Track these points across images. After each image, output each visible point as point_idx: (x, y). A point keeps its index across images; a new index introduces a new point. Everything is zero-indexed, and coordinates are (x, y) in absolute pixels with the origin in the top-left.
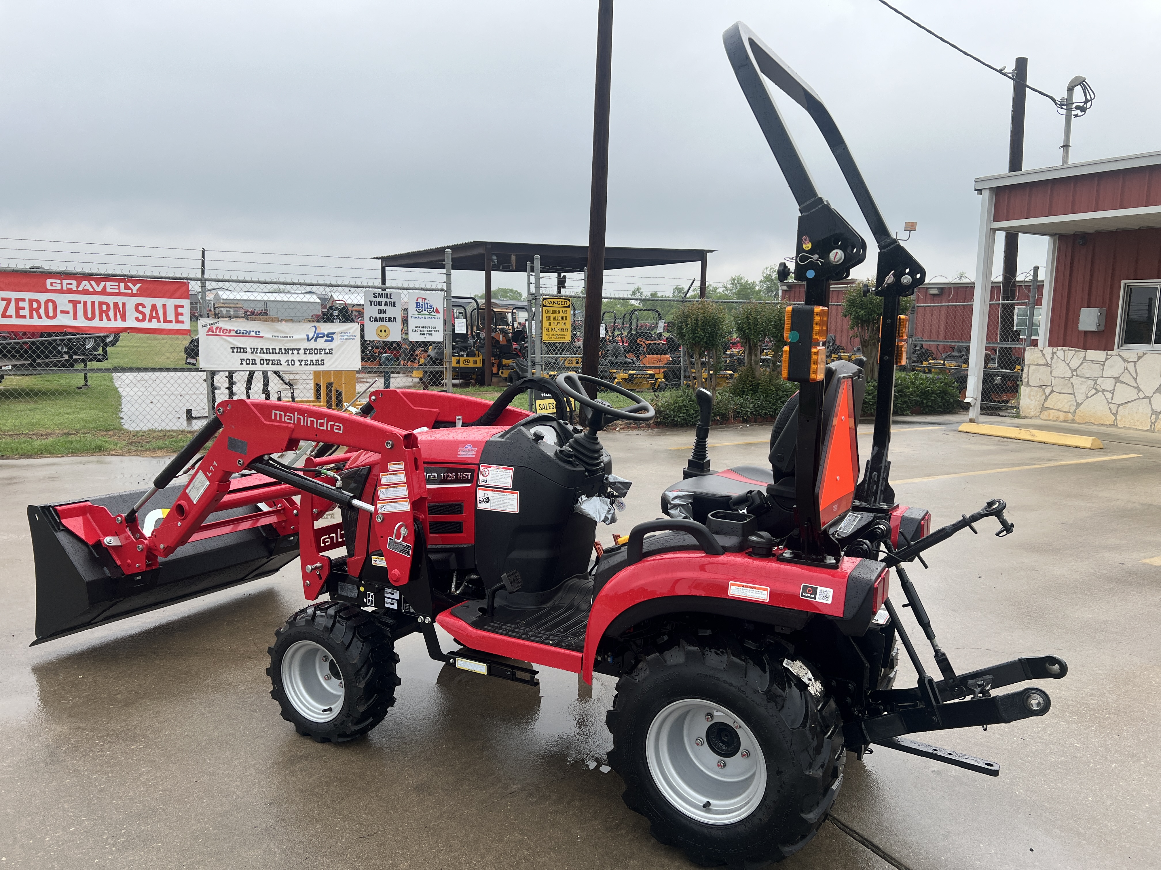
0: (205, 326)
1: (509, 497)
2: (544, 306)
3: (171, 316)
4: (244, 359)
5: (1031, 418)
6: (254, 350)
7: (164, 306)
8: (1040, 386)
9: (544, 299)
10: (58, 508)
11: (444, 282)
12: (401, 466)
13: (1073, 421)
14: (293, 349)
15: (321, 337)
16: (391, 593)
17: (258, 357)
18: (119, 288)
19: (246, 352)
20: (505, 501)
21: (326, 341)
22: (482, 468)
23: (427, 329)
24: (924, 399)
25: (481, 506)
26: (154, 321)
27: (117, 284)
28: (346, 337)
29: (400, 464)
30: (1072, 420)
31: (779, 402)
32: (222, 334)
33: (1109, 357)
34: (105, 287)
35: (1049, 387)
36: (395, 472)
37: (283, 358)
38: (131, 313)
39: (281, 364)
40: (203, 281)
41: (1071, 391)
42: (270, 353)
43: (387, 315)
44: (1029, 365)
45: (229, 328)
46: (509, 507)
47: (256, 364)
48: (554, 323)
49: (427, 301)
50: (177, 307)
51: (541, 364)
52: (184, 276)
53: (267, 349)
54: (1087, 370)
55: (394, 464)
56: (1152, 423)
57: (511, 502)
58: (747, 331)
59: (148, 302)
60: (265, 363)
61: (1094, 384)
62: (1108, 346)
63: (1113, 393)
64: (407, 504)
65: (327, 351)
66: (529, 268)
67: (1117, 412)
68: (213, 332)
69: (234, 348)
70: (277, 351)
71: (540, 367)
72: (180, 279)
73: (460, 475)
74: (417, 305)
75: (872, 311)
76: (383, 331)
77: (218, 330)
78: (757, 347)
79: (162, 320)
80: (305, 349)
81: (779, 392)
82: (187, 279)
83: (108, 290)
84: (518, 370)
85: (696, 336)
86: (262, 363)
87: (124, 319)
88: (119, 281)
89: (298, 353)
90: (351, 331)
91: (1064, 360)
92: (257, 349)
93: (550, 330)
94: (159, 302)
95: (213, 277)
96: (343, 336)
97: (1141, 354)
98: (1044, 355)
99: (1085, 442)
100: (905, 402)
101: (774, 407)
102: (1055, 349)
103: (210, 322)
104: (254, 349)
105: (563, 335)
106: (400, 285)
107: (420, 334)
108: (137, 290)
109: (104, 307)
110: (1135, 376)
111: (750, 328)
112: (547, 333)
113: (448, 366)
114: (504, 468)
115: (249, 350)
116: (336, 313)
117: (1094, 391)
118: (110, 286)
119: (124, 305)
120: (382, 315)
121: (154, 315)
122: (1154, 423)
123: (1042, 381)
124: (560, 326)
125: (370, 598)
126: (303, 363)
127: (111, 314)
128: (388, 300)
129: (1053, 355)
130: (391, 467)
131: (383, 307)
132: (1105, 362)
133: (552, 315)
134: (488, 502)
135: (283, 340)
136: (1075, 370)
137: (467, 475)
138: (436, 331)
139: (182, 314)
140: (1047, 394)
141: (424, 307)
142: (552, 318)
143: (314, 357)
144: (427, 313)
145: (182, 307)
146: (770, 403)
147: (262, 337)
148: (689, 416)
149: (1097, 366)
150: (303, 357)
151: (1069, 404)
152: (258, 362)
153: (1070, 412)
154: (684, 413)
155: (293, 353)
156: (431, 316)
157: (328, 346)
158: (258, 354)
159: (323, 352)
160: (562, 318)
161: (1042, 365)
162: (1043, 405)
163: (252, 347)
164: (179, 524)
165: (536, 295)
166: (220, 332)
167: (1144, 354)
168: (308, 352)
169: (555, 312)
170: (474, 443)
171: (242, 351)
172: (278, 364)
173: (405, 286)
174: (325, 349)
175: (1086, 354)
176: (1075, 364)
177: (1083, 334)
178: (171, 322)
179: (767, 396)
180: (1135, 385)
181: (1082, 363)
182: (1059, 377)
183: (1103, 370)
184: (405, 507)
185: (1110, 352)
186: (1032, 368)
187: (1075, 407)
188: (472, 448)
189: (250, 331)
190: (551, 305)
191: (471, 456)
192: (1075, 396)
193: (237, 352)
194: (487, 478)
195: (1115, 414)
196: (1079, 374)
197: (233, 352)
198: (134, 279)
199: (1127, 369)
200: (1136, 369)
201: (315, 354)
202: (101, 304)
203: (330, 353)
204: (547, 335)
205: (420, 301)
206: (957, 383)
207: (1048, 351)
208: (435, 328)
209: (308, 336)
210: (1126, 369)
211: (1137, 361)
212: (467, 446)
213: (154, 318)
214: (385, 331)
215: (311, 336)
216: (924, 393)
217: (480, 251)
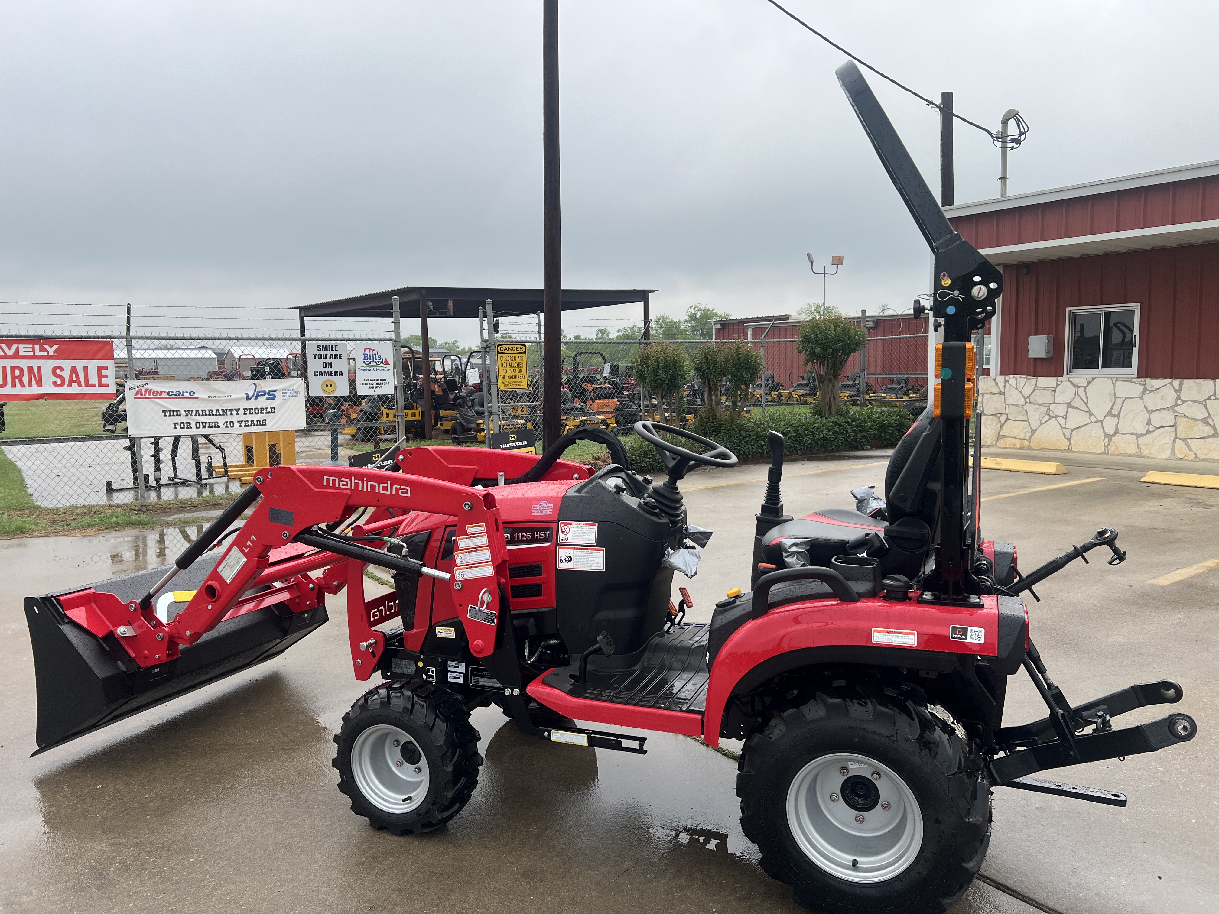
0: (133, 388)
1: (594, 554)
2: (499, 352)
3: (93, 378)
4: (177, 423)
5: (988, 446)
6: (189, 413)
7: (86, 368)
8: (995, 415)
9: (499, 345)
10: (61, 598)
11: (393, 331)
12: (482, 528)
13: (1029, 448)
14: (231, 410)
15: (261, 395)
16: (455, 667)
17: (193, 420)
18: (33, 351)
19: (180, 415)
20: (590, 559)
21: (267, 399)
22: (562, 525)
23: (376, 382)
24: (882, 432)
25: (562, 566)
26: (75, 385)
27: (31, 346)
28: (289, 394)
29: (480, 526)
30: (1028, 446)
31: (743, 442)
32: (152, 396)
33: (1059, 383)
34: (17, 349)
35: (1004, 415)
36: (476, 535)
37: (221, 420)
38: (48, 378)
39: (219, 427)
40: (129, 340)
41: (1025, 419)
42: (206, 415)
43: (333, 369)
44: (983, 394)
45: (159, 390)
46: (594, 565)
47: (191, 428)
48: (510, 370)
49: (375, 352)
50: (100, 369)
51: (499, 413)
52: (107, 334)
53: (202, 411)
54: (1040, 397)
55: (473, 527)
56: (1105, 446)
57: (597, 560)
58: (707, 371)
59: (67, 364)
60: (202, 426)
61: (1047, 411)
62: (1058, 373)
63: (1066, 419)
64: (491, 568)
65: (269, 410)
66: (481, 314)
67: (1071, 437)
68: (142, 394)
69: (167, 411)
70: (214, 413)
71: (498, 417)
72: (103, 338)
73: (537, 534)
74: (365, 357)
75: (827, 346)
76: (329, 386)
77: (148, 393)
78: (717, 387)
79: (83, 384)
80: (244, 409)
81: (742, 432)
82: (111, 338)
83: (21, 353)
84: (463, 422)
85: (658, 379)
86: (198, 426)
87: (39, 384)
88: (34, 343)
89: (237, 414)
90: (295, 388)
92: (192, 411)
93: (506, 377)
94: (80, 364)
95: (140, 334)
96: (285, 393)
97: (1090, 379)
98: (997, 384)
99: (1050, 467)
100: (865, 437)
101: (739, 448)
102: (1007, 377)
103: (138, 384)
104: (189, 411)
105: (521, 382)
106: (346, 337)
107: (369, 388)
108: (55, 352)
109: (17, 372)
110: (1086, 401)
111: (709, 368)
112: (504, 380)
113: (400, 421)
114: (586, 524)
115: (183, 413)
116: (267, 369)
117: (1047, 417)
118: (23, 349)
119: (39, 368)
120: (327, 369)
121: (74, 379)
122: (1107, 446)
123: (997, 409)
124: (517, 373)
125: (431, 673)
126: (243, 424)
127: (25, 379)
128: (333, 353)
129: (1005, 384)
130: (470, 530)
131: (328, 361)
132: (1056, 388)
133: (508, 362)
134: (570, 561)
135: (221, 400)
136: (1028, 397)
137: (545, 534)
138: (386, 383)
139: (106, 377)
140: (1003, 422)
141: (372, 358)
142: (508, 365)
143: (255, 417)
144: (376, 365)
145: (106, 368)
146: (734, 443)
147: (197, 398)
148: (655, 460)
149: (1049, 393)
150: (242, 418)
151: (1024, 431)
152: (193, 425)
153: (1025, 439)
154: (650, 458)
155: (231, 414)
156: (380, 368)
157: (269, 404)
158: (194, 417)
159: (265, 412)
160: (518, 364)
161: (996, 394)
162: (999, 433)
163: (187, 409)
164: (210, 607)
165: (490, 342)
166: (149, 394)
167: (1093, 379)
168: (248, 412)
169: (510, 358)
170: (549, 500)
171: (175, 414)
172: (215, 427)
173: (351, 337)
174: (267, 408)
175: (1037, 381)
176: (1027, 391)
177: (1032, 362)
178: (94, 385)
179: (730, 437)
180: (1087, 409)
181: (1034, 390)
182: (1012, 405)
183: (1054, 396)
184: (489, 571)
185: (1060, 378)
186: (986, 396)
187: (1030, 434)
188: (548, 505)
189: (183, 392)
190: (506, 351)
191: (547, 514)
192: (1029, 422)
193: (170, 416)
194: (568, 536)
195: (1069, 439)
196: (1031, 401)
197: (165, 416)
198: (50, 340)
199: (1078, 394)
200: (1086, 394)
201: (256, 413)
202: (13, 369)
203: (272, 412)
204: (503, 383)
205: (367, 352)
206: (913, 415)
207: (1001, 379)
208: (385, 380)
209: (247, 394)
210: (1076, 394)
211: (1087, 386)
212: (541, 503)
213: (74, 382)
214: (331, 386)
215: (250, 395)
216: (883, 427)
217: (414, 297)
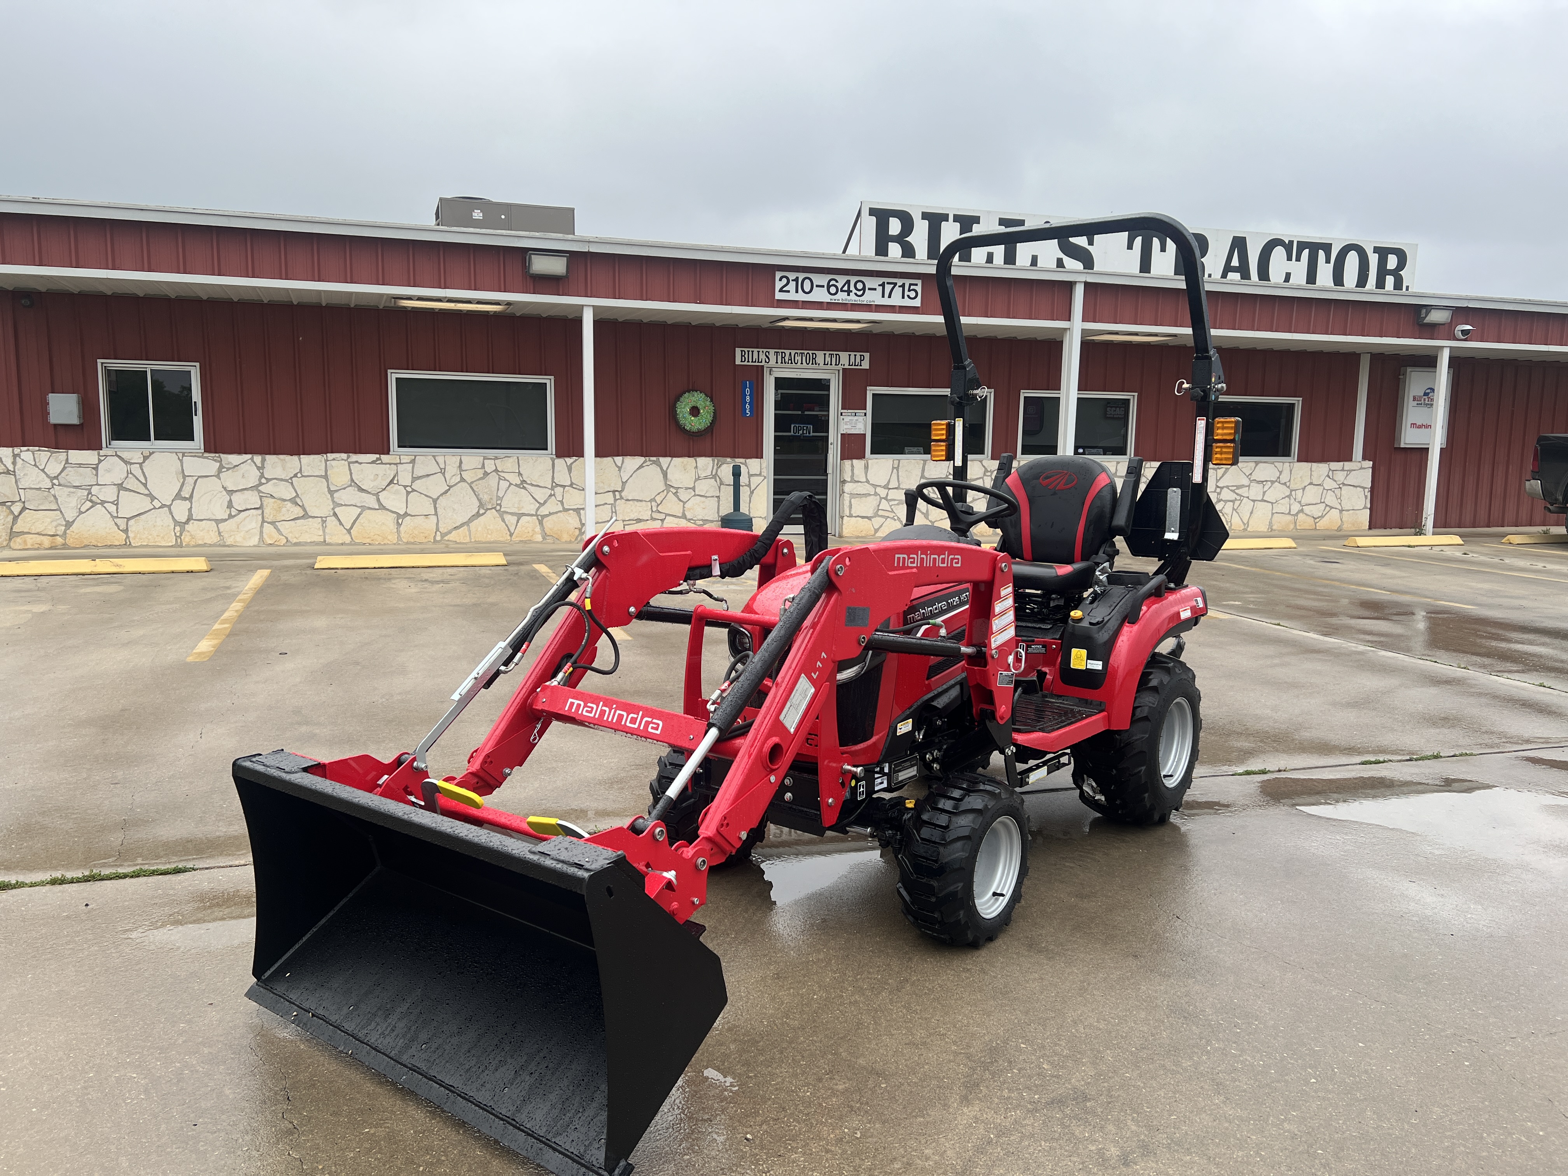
8: (4, 504)
13: (65, 546)
33: (102, 458)
35: (17, 504)
41: (54, 507)
54: (73, 476)
56: (176, 536)
61: (88, 495)
62: (94, 445)
63: (117, 505)
67: (127, 528)
91: (35, 465)
97: (146, 453)
102: (17, 450)
110: (144, 481)
117: (89, 504)
122: (180, 537)
123: (7, 495)
129: (15, 459)
130: (1003, 592)
132: (97, 465)
136: (56, 478)
140: (16, 513)
149: (87, 471)
151: (55, 524)
153: (57, 535)
161: (2, 473)
162: (12, 529)
164: (773, 779)
167: (151, 454)
175: (67, 455)
176: (53, 469)
180: (147, 492)
181: (64, 468)
182: (30, 488)
183: (97, 475)
185: (100, 452)
187: (63, 528)
192: (61, 512)
195: (126, 531)
196: (62, 482)
199: (131, 473)
200: (143, 472)
207: (6, 452)
211: (144, 462)
